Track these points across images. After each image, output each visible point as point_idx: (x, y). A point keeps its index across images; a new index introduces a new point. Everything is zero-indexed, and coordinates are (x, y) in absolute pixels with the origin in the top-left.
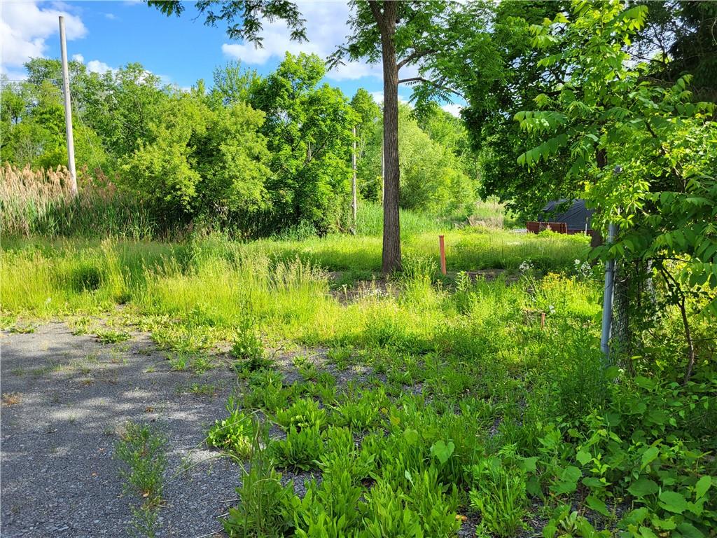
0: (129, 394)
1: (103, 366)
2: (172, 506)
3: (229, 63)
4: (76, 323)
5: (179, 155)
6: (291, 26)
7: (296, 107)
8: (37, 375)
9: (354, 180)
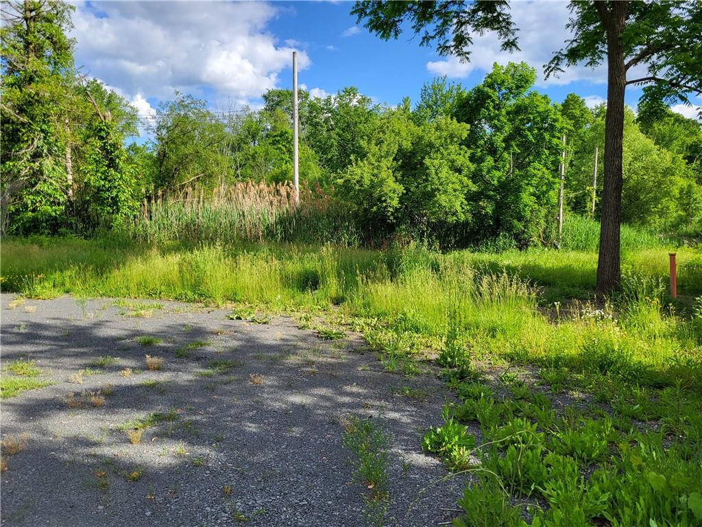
0: (348, 389)
1: (325, 359)
2: (395, 503)
3: (436, 78)
4: (301, 319)
5: (386, 169)
6: (503, 36)
7: (502, 118)
8: (274, 361)
9: (562, 191)
